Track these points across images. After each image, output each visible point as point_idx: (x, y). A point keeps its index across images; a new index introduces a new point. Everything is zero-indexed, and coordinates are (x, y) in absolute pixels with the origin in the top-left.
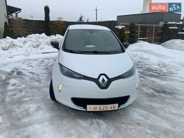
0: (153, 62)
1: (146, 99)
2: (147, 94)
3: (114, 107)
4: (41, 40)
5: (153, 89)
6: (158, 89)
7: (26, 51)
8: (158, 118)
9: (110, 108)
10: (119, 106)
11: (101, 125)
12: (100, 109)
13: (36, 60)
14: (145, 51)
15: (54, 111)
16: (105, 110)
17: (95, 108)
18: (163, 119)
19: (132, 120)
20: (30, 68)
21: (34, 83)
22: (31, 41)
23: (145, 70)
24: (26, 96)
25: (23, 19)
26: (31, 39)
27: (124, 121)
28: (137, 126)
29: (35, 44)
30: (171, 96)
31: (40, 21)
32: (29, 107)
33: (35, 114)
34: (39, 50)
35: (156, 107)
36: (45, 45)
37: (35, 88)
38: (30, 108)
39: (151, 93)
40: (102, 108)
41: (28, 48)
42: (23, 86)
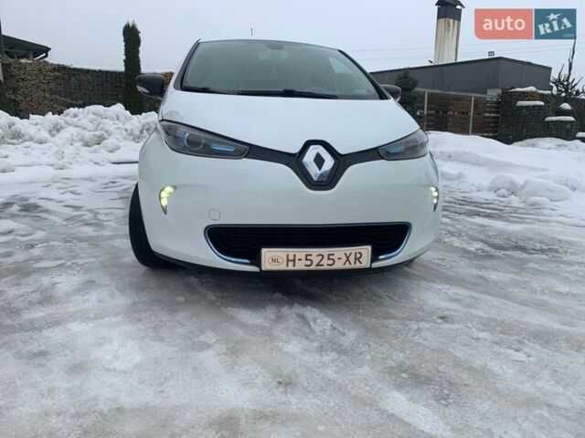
0: (477, 184)
1: (464, 263)
2: (466, 251)
3: (356, 259)
4: (109, 125)
5: (482, 241)
6: (498, 241)
7: (59, 154)
8: (511, 303)
9: (344, 259)
10: (374, 258)
11: (312, 323)
12: (309, 263)
13: (90, 179)
14: (450, 156)
15: (143, 290)
16: (326, 267)
17: (291, 258)
18: (527, 305)
19: (421, 309)
20: (69, 196)
21: (77, 230)
22: (78, 126)
23: (451, 202)
24: (46, 257)
25: (52, 64)
26: (76, 119)
27: (391, 311)
28: (441, 324)
29: (88, 135)
30: (545, 257)
31: (107, 73)
32: (56, 283)
33: (73, 298)
34: (102, 153)
35: (497, 279)
36: (125, 139)
37: (81, 240)
38: (58, 285)
39: (477, 250)
40: (316, 260)
41: (65, 144)
42: (40, 234)
